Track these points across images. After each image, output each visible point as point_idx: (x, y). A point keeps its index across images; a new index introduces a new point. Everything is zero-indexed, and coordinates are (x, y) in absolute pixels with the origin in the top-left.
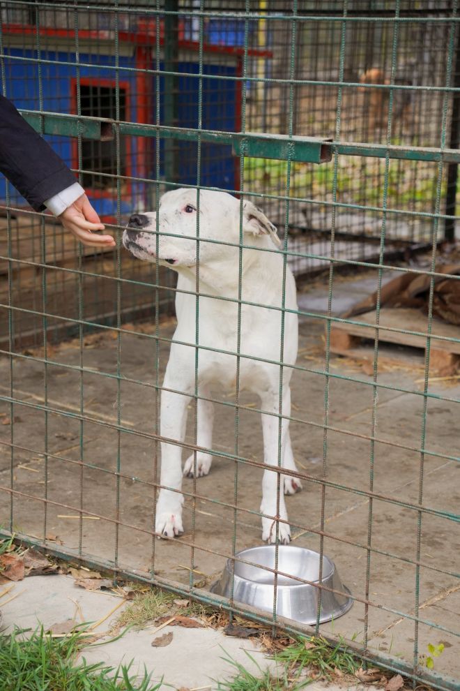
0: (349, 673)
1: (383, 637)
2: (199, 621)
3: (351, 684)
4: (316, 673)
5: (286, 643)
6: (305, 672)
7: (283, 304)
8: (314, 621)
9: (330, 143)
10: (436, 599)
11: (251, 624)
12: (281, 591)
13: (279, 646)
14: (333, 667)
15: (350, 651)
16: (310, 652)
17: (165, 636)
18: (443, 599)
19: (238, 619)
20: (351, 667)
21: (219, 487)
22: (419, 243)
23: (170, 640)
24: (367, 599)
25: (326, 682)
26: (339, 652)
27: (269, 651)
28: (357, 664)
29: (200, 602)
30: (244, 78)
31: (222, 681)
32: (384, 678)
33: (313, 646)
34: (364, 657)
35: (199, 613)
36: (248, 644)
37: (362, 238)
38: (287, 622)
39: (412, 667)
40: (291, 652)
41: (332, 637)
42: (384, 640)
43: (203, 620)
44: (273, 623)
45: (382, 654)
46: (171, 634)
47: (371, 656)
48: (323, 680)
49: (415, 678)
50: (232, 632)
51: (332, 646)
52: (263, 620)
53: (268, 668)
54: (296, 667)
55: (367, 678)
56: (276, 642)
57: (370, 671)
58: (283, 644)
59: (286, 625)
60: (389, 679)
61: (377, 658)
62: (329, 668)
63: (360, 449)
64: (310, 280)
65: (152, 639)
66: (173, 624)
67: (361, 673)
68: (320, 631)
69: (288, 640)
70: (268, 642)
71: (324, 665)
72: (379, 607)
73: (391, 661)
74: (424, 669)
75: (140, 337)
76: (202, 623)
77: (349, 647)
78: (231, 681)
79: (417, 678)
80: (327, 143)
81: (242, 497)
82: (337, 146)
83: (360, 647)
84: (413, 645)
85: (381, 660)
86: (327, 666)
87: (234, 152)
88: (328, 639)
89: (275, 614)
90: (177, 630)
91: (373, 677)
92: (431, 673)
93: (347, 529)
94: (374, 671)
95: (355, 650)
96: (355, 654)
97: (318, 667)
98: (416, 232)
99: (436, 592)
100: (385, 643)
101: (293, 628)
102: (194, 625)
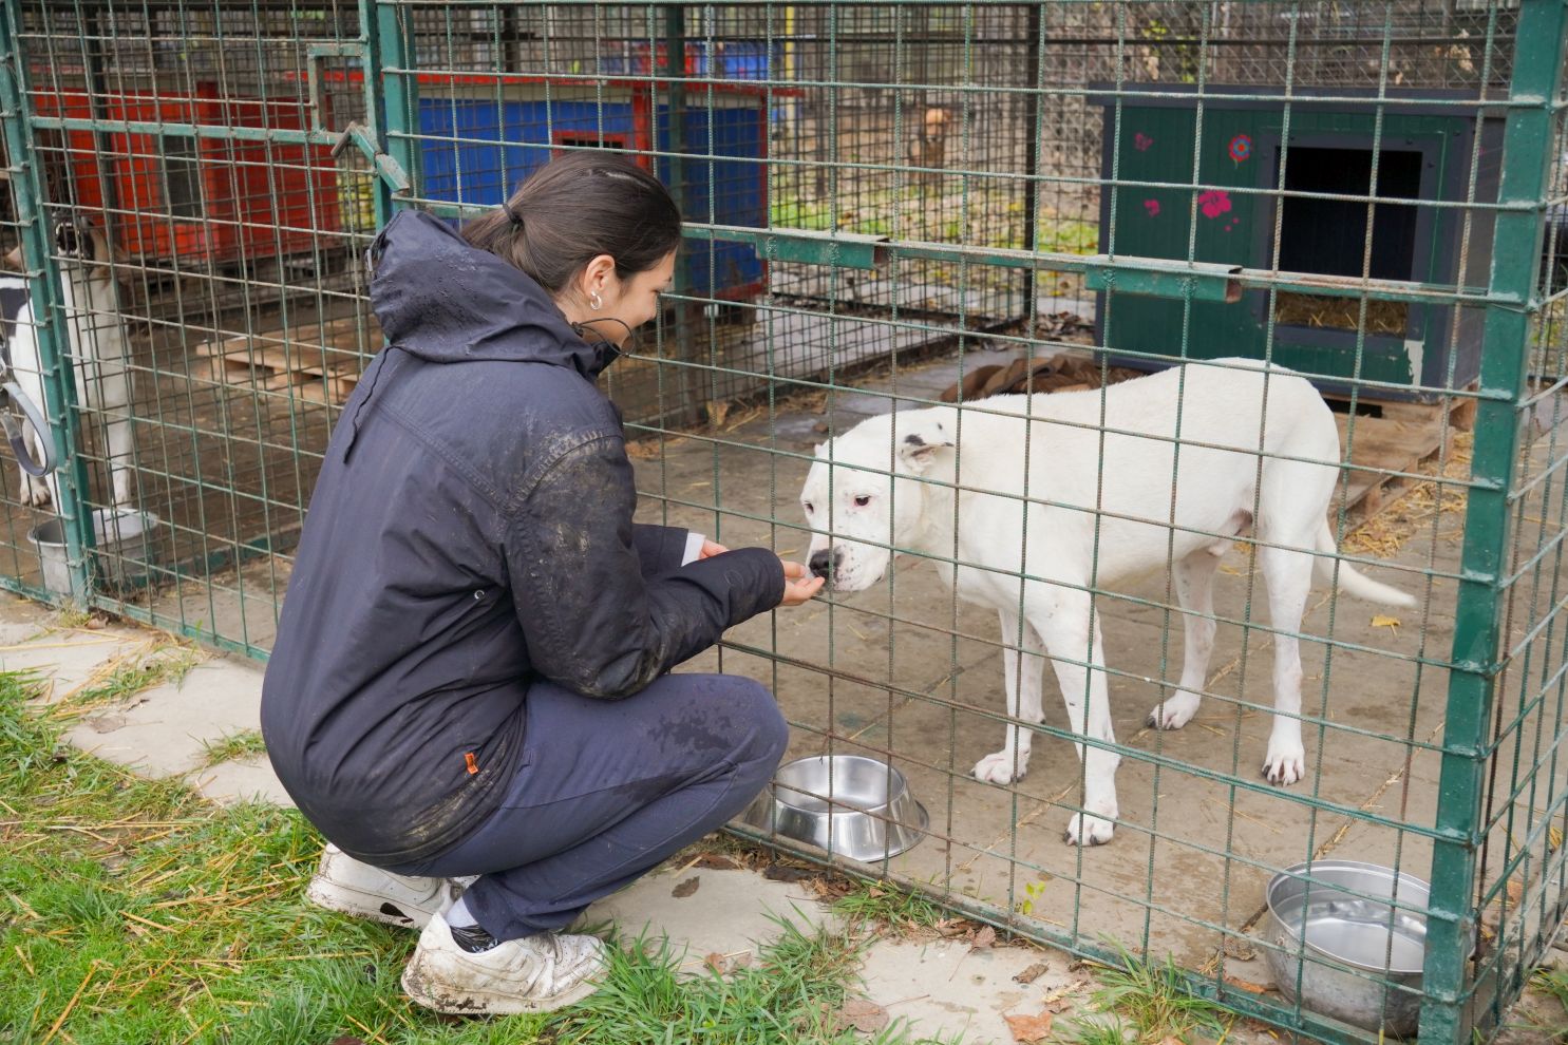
0: (927, 925)
1: (968, 871)
2: (732, 860)
3: (929, 939)
4: (884, 927)
5: (845, 887)
6: (870, 926)
7: (831, 455)
8: (881, 856)
9: (887, 244)
10: (1034, 814)
11: (799, 863)
12: (837, 820)
13: (837, 892)
14: (906, 919)
15: (928, 898)
16: (875, 901)
17: (689, 881)
18: (1043, 814)
19: (783, 858)
20: (928, 917)
21: (753, 669)
22: (994, 319)
23: (696, 888)
24: (949, 834)
25: (898, 938)
26: (914, 899)
27: (822, 899)
28: (936, 913)
29: (733, 836)
30: (769, 160)
31: (764, 942)
32: (970, 930)
33: (880, 893)
34: (946, 906)
35: (732, 851)
36: (794, 889)
37: (922, 313)
38: (846, 862)
39: (1006, 915)
40: (854, 901)
41: (904, 880)
42: (970, 876)
43: (736, 860)
44: (829, 864)
45: (968, 901)
46: (696, 879)
47: (954, 904)
48: (894, 936)
49: (1010, 928)
50: (775, 874)
51: (905, 891)
52: (815, 860)
53: (822, 923)
54: (858, 919)
55: (950, 931)
56: (833, 886)
57: (953, 921)
58: (841, 889)
59: (845, 866)
60: (977, 931)
61: (962, 905)
62: (902, 921)
63: (932, 608)
64: (861, 373)
65: (672, 887)
66: (700, 864)
67: (941, 924)
68: (889, 873)
69: (848, 883)
70: (823, 889)
71: (895, 917)
72: (965, 845)
73: (980, 909)
74: (1020, 917)
75: (648, 460)
76: (737, 863)
77: (926, 893)
78: (776, 942)
79: (1012, 929)
80: (882, 244)
81: (784, 682)
82: (896, 248)
83: (940, 892)
84: (1007, 880)
85: (967, 909)
86: (898, 918)
87: (758, 255)
88: (899, 884)
89: (830, 853)
90: (703, 873)
91: (957, 930)
92: (1029, 922)
93: (919, 722)
94: (958, 920)
95: (934, 896)
96: (934, 902)
97: (887, 919)
98: (990, 306)
99: (1033, 804)
100: (971, 881)
101: (854, 869)
102: (727, 866)
